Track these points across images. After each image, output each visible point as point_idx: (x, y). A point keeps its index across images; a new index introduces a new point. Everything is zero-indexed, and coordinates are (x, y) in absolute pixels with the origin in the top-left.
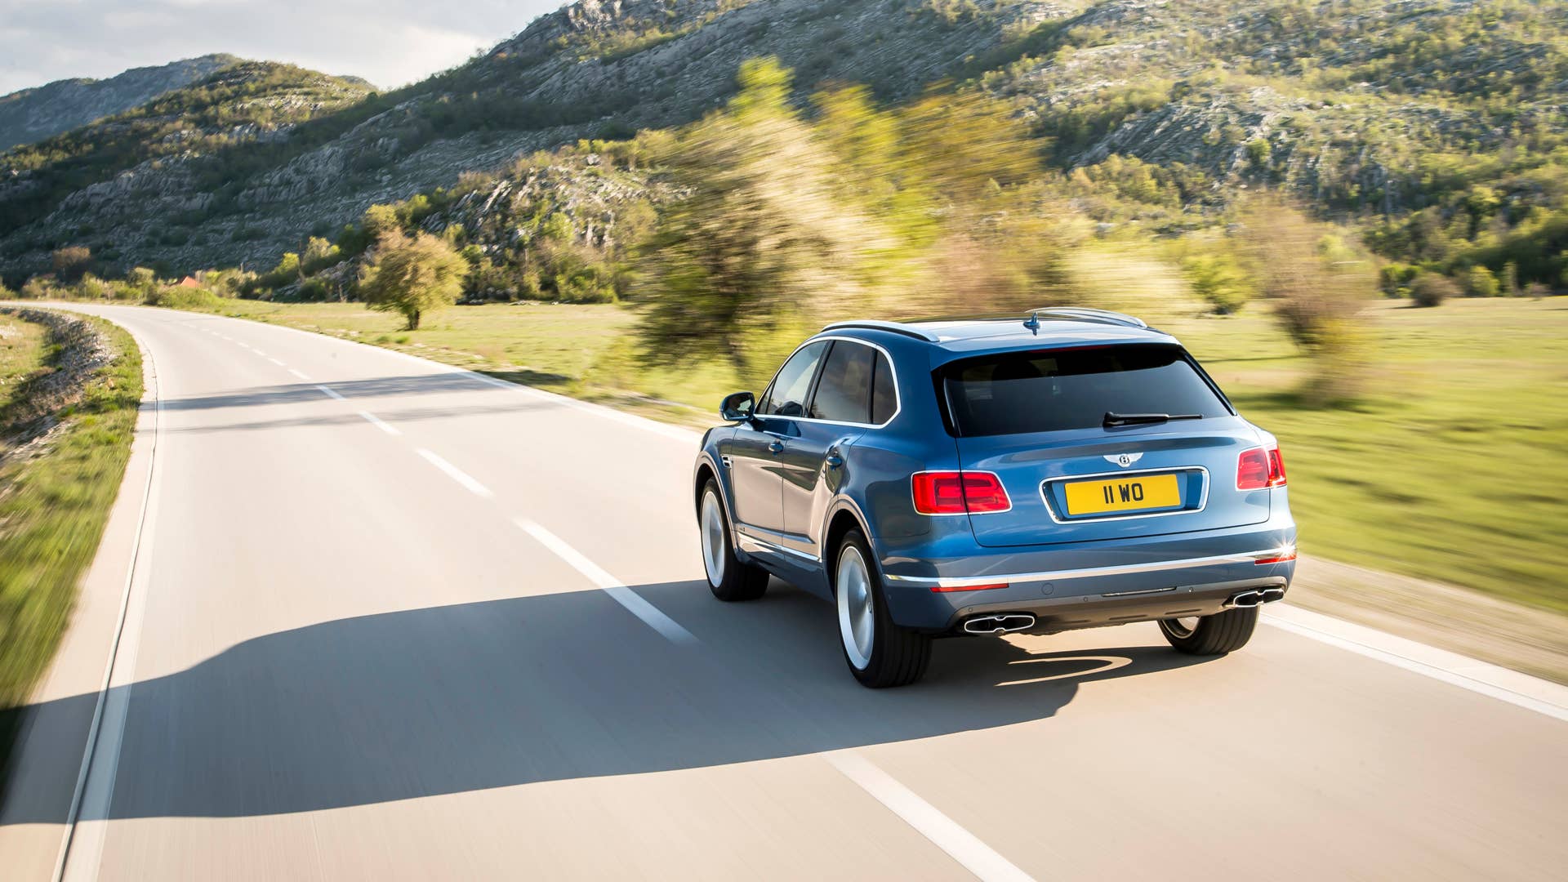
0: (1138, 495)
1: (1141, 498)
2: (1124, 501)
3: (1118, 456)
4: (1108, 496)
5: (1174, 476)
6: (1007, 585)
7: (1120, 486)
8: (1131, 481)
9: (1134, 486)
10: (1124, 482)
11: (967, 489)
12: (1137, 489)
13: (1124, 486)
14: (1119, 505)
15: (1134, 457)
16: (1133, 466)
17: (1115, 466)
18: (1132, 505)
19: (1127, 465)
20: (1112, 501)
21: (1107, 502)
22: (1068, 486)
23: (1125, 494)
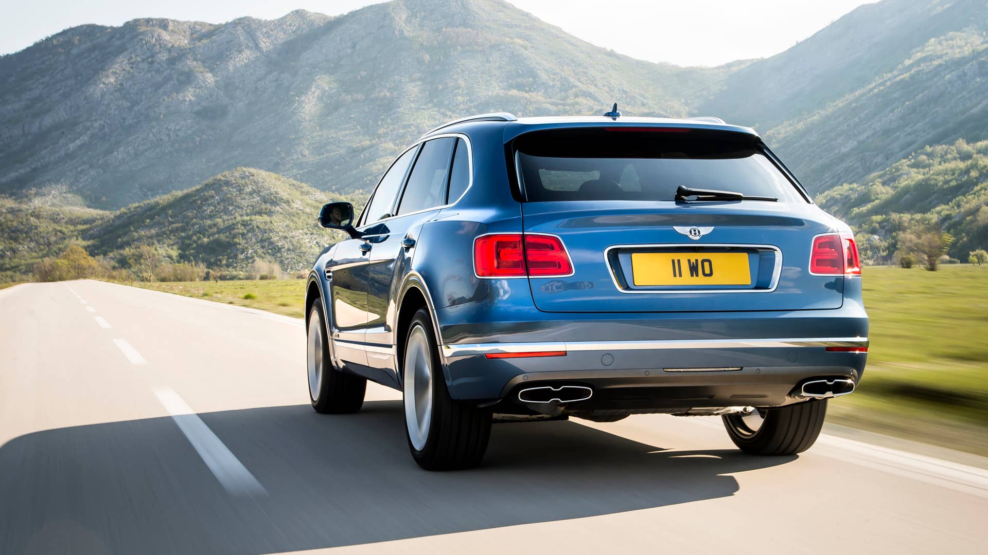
0: (707, 271)
1: (711, 274)
2: (692, 275)
3: (688, 229)
4: (676, 269)
5: (745, 256)
6: (564, 354)
7: (689, 261)
8: (700, 256)
9: (703, 261)
10: (693, 257)
11: (528, 252)
12: (706, 264)
13: (693, 261)
14: (686, 279)
15: (705, 230)
16: (704, 238)
17: (685, 238)
18: (700, 280)
19: (697, 238)
20: (680, 275)
21: (675, 275)
22: (634, 256)
23: (694, 269)
